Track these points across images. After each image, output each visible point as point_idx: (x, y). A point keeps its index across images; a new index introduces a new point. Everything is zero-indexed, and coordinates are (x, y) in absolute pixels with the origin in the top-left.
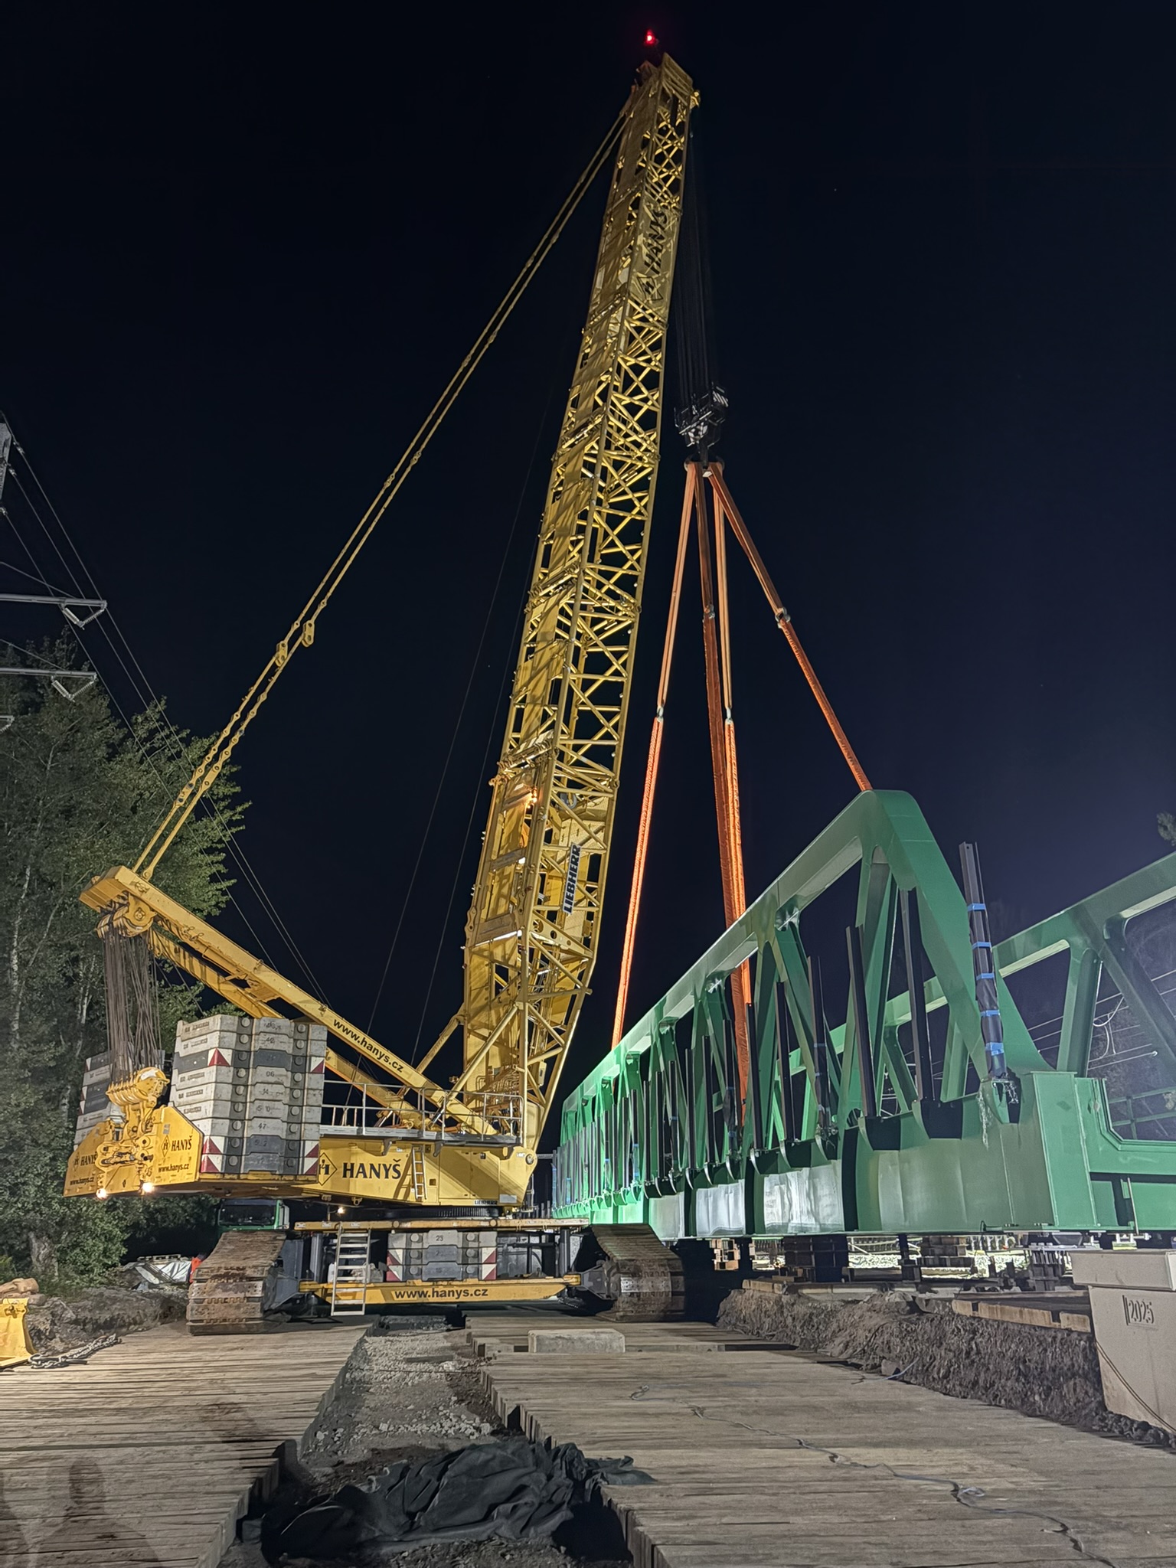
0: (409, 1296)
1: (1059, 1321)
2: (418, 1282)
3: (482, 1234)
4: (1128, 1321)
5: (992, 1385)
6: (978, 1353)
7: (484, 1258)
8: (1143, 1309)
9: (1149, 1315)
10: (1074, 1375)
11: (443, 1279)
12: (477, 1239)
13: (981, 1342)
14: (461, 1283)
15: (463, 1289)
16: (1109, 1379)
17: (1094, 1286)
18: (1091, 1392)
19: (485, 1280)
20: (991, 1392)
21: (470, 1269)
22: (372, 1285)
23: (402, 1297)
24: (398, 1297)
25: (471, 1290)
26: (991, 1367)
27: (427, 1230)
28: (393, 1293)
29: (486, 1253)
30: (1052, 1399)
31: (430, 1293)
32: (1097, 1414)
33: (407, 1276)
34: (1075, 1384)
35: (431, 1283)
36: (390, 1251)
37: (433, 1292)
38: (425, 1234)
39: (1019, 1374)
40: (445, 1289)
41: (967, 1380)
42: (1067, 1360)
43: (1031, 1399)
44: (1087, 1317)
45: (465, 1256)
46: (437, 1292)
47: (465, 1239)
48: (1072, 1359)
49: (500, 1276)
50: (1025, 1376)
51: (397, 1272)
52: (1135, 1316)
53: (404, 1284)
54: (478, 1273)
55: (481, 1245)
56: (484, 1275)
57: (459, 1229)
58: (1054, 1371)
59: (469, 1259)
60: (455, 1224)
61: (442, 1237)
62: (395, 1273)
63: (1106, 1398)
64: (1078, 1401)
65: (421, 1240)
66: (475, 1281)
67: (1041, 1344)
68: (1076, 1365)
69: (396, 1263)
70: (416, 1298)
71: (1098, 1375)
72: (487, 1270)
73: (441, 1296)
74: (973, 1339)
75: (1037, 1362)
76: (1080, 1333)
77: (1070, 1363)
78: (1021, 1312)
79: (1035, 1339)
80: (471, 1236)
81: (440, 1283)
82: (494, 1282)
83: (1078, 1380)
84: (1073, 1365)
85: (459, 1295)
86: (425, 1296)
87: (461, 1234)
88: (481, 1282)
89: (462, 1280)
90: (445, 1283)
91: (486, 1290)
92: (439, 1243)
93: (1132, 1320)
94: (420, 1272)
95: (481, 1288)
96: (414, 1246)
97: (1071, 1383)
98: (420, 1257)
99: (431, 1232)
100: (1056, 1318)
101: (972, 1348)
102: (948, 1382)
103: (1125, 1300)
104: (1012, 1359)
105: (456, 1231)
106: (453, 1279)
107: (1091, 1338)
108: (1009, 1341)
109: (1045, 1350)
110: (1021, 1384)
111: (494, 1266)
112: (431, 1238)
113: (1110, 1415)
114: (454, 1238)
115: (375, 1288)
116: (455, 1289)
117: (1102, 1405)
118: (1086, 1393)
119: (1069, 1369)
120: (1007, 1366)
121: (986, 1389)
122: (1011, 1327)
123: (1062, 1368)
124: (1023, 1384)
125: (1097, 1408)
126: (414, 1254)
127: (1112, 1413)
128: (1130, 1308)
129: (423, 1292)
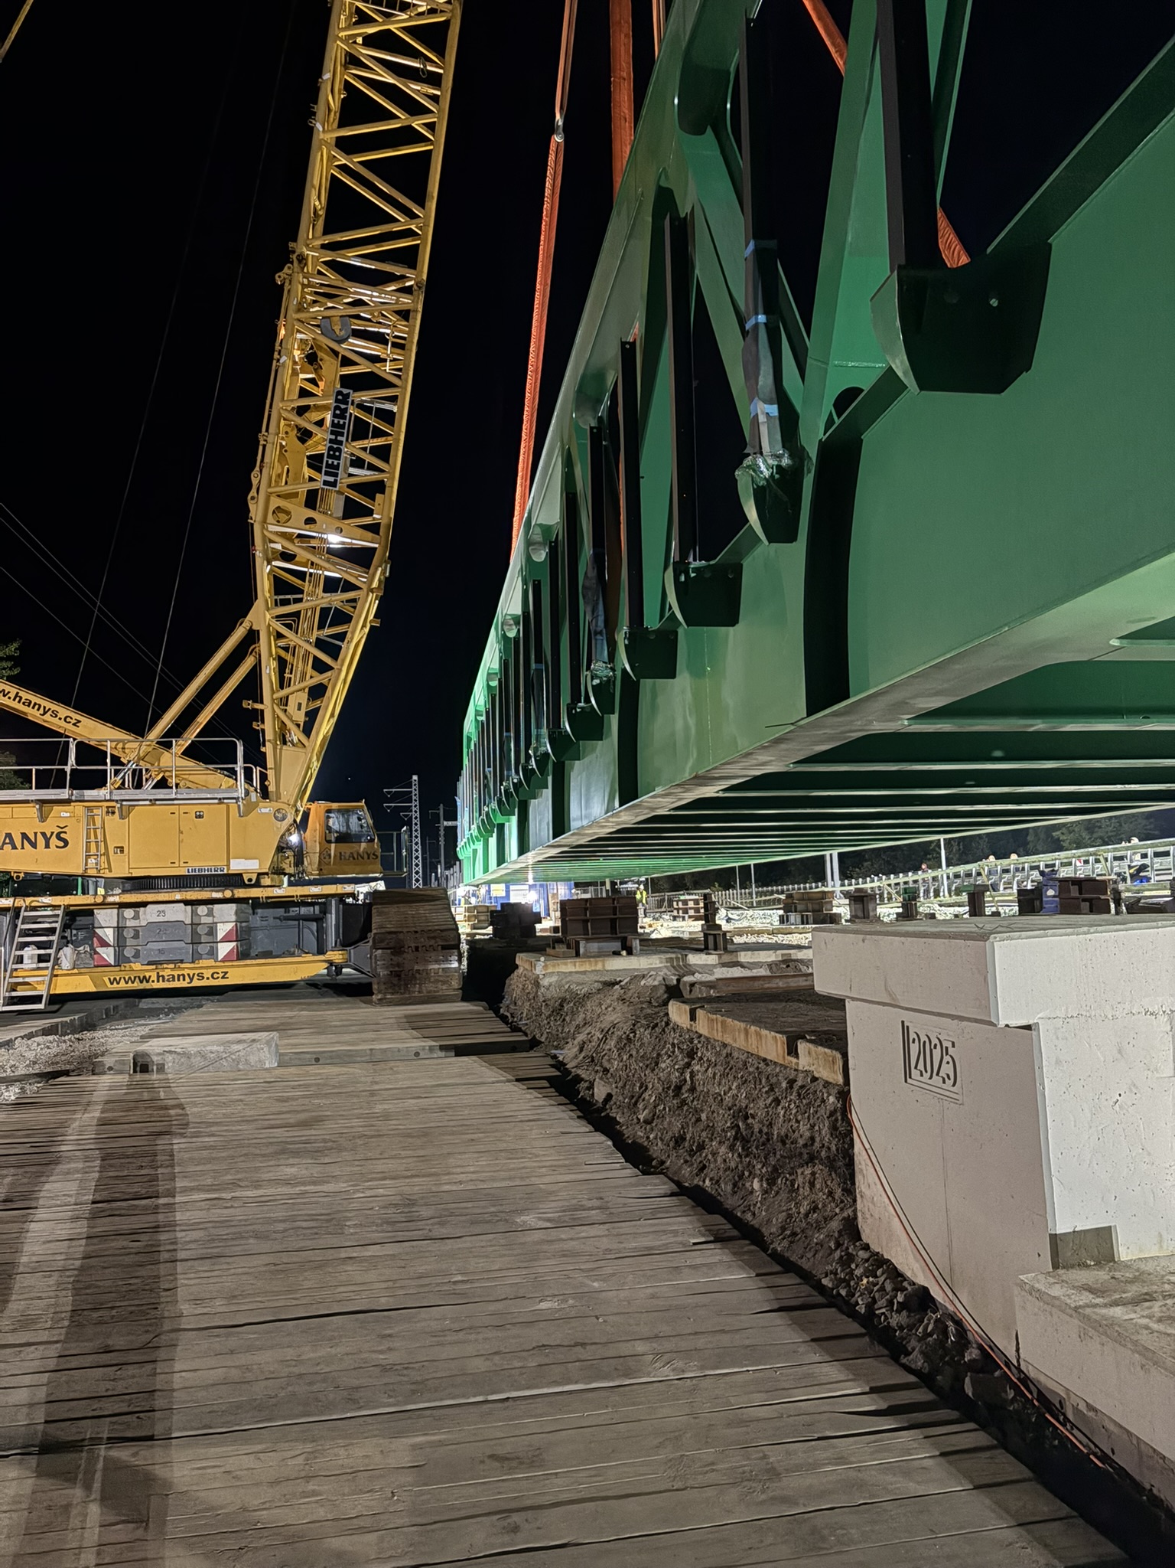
0: (127, 983)
1: (797, 1056)
2: (137, 966)
3: (217, 907)
4: (908, 1075)
5: (701, 1147)
6: (693, 1089)
7: (220, 935)
8: (937, 1053)
9: (946, 1069)
10: (812, 1159)
11: (169, 962)
12: (210, 914)
13: (698, 1071)
14: (192, 965)
15: (197, 972)
16: (867, 1182)
17: (853, 999)
18: (838, 1193)
19: (223, 961)
20: (697, 1159)
21: (203, 949)
22: (76, 971)
23: (118, 983)
24: (112, 984)
25: (207, 973)
26: (704, 1116)
27: (144, 904)
28: (106, 979)
29: (222, 930)
30: (777, 1193)
31: (154, 977)
32: (838, 1245)
33: (120, 959)
34: (813, 1174)
35: (154, 967)
36: (97, 930)
37: (158, 977)
38: (142, 909)
39: (736, 1138)
40: (173, 973)
41: (670, 1133)
42: (804, 1129)
43: (748, 1185)
44: (839, 1056)
45: (194, 933)
46: (163, 976)
47: (194, 913)
48: (812, 1126)
49: (243, 954)
50: (745, 1141)
51: (108, 954)
52: (921, 1066)
53: (118, 968)
54: (213, 953)
55: (215, 920)
56: (222, 955)
57: (186, 902)
58: (784, 1143)
59: (200, 939)
60: (178, 896)
61: (164, 912)
62: (105, 956)
63: (859, 1214)
64: (815, 1209)
65: (136, 917)
66: (211, 962)
67: (772, 1089)
68: (818, 1139)
69: (104, 944)
70: (135, 984)
71: (851, 1164)
72: (224, 949)
73: (168, 980)
74: (688, 1065)
75: (761, 1122)
76: (827, 1084)
77: (808, 1134)
78: (747, 1032)
79: (764, 1080)
80: (202, 910)
81: (165, 966)
82: (235, 963)
83: (818, 1168)
84: (812, 1139)
85: (191, 980)
86: (148, 981)
87: (189, 908)
88: (218, 964)
89: (193, 962)
90: (172, 966)
91: (226, 973)
92: (161, 919)
93: (915, 1073)
94: (137, 955)
95: (219, 971)
96: (129, 924)
97: (808, 1171)
98: (136, 936)
99: (149, 906)
100: (792, 1051)
101: (685, 1080)
102: (652, 1129)
103: (905, 1030)
104: (730, 1109)
105: (182, 905)
106: (182, 961)
107: (844, 1095)
108: (730, 1077)
109: (777, 1101)
110: (736, 1155)
111: (234, 944)
112: (150, 914)
113: (862, 1254)
114: (180, 913)
115: (80, 974)
116: (186, 972)
117: (851, 1229)
118: (831, 1194)
119: (805, 1146)
120: (723, 1120)
121: (692, 1153)
122: (735, 1054)
123: (794, 1142)
124: (740, 1156)
125: (840, 1232)
126: (128, 934)
127: (866, 1247)
128: (914, 1048)
129: (145, 977)
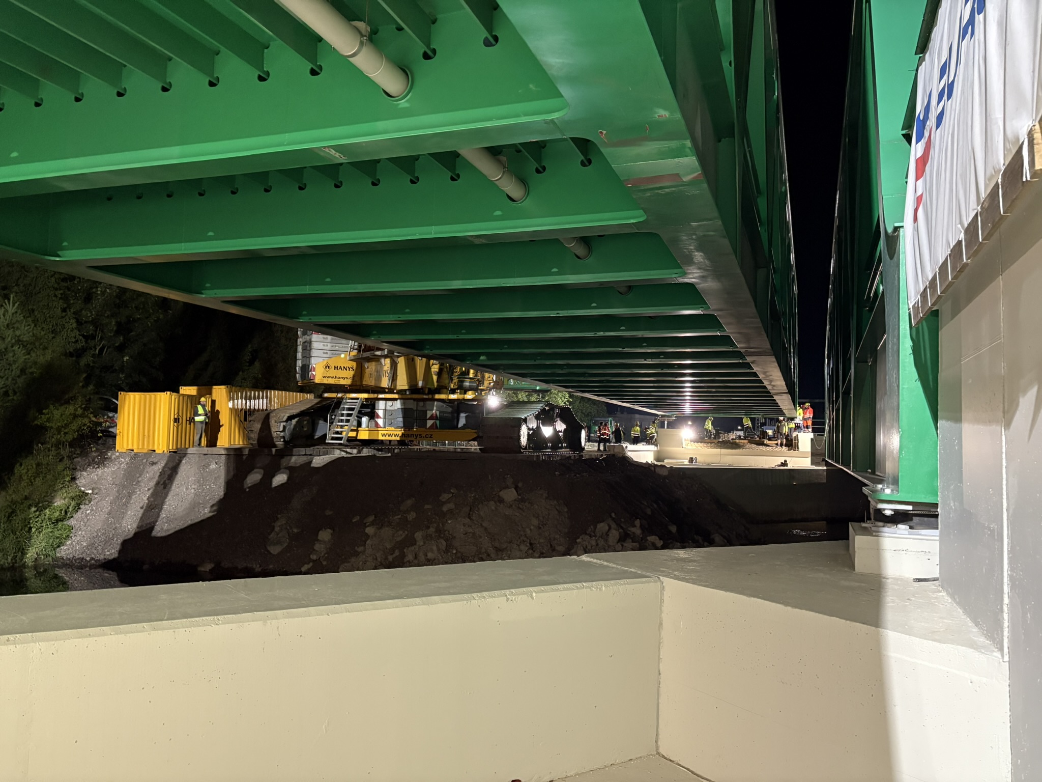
0: (389, 436)
2: (392, 429)
3: (427, 403)
7: (428, 416)
12: (424, 405)
15: (419, 433)
19: (429, 428)
21: (421, 422)
23: (385, 436)
24: (382, 436)
25: (423, 434)
27: (396, 399)
28: (379, 434)
33: (384, 425)
36: (376, 411)
38: (395, 402)
40: (408, 433)
47: (418, 405)
51: (381, 422)
53: (385, 429)
55: (426, 409)
56: (428, 425)
59: (420, 418)
65: (392, 405)
69: (380, 417)
70: (393, 437)
72: (430, 423)
73: (407, 437)
80: (421, 404)
82: (435, 430)
85: (416, 437)
86: (398, 436)
87: (416, 402)
88: (427, 430)
91: (432, 435)
95: (429, 434)
98: (392, 415)
105: (412, 401)
111: (434, 421)
112: (398, 404)
116: (414, 433)
129: (396, 434)
